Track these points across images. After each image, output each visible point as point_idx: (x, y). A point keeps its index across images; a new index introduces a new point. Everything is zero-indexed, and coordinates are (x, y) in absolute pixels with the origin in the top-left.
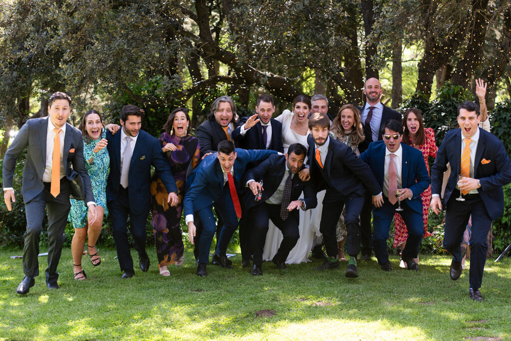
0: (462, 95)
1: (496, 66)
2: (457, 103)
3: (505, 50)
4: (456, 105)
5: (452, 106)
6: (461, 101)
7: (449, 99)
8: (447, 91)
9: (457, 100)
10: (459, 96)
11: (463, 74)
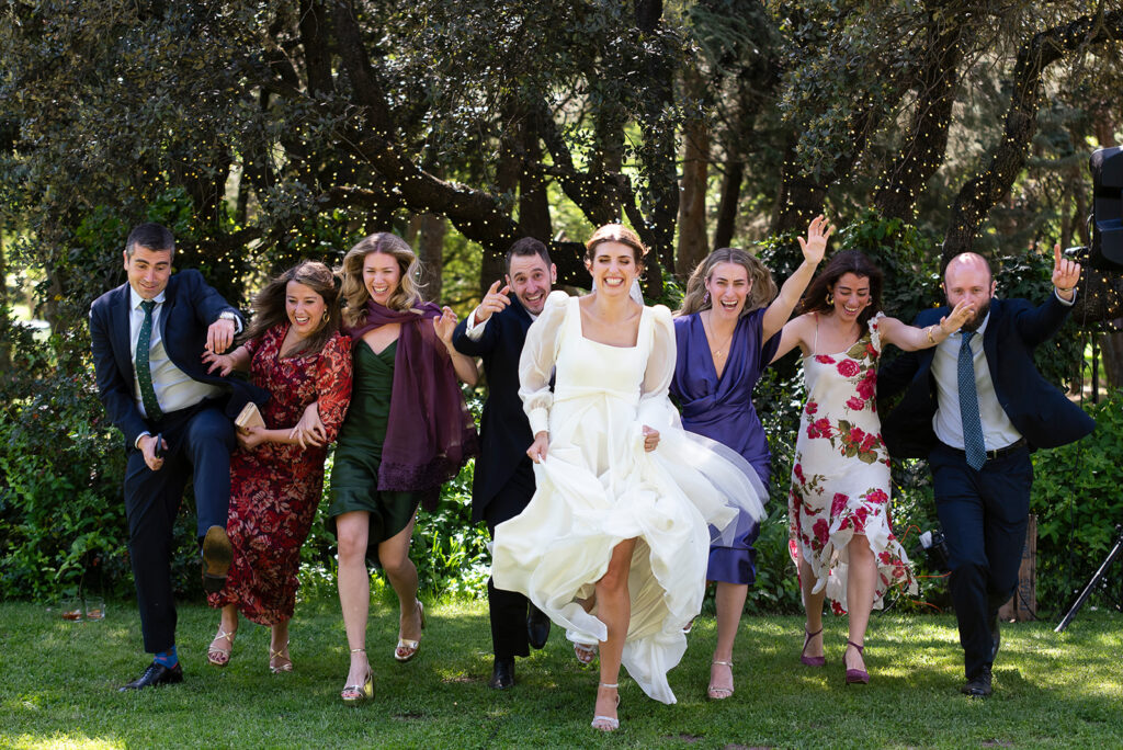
0: (901, 239)
1: (995, 175)
2: (894, 258)
3: (1017, 136)
4: (892, 263)
5: (883, 265)
6: (902, 254)
7: (875, 250)
8: (870, 230)
9: (892, 251)
10: (898, 242)
11: (905, 192)
